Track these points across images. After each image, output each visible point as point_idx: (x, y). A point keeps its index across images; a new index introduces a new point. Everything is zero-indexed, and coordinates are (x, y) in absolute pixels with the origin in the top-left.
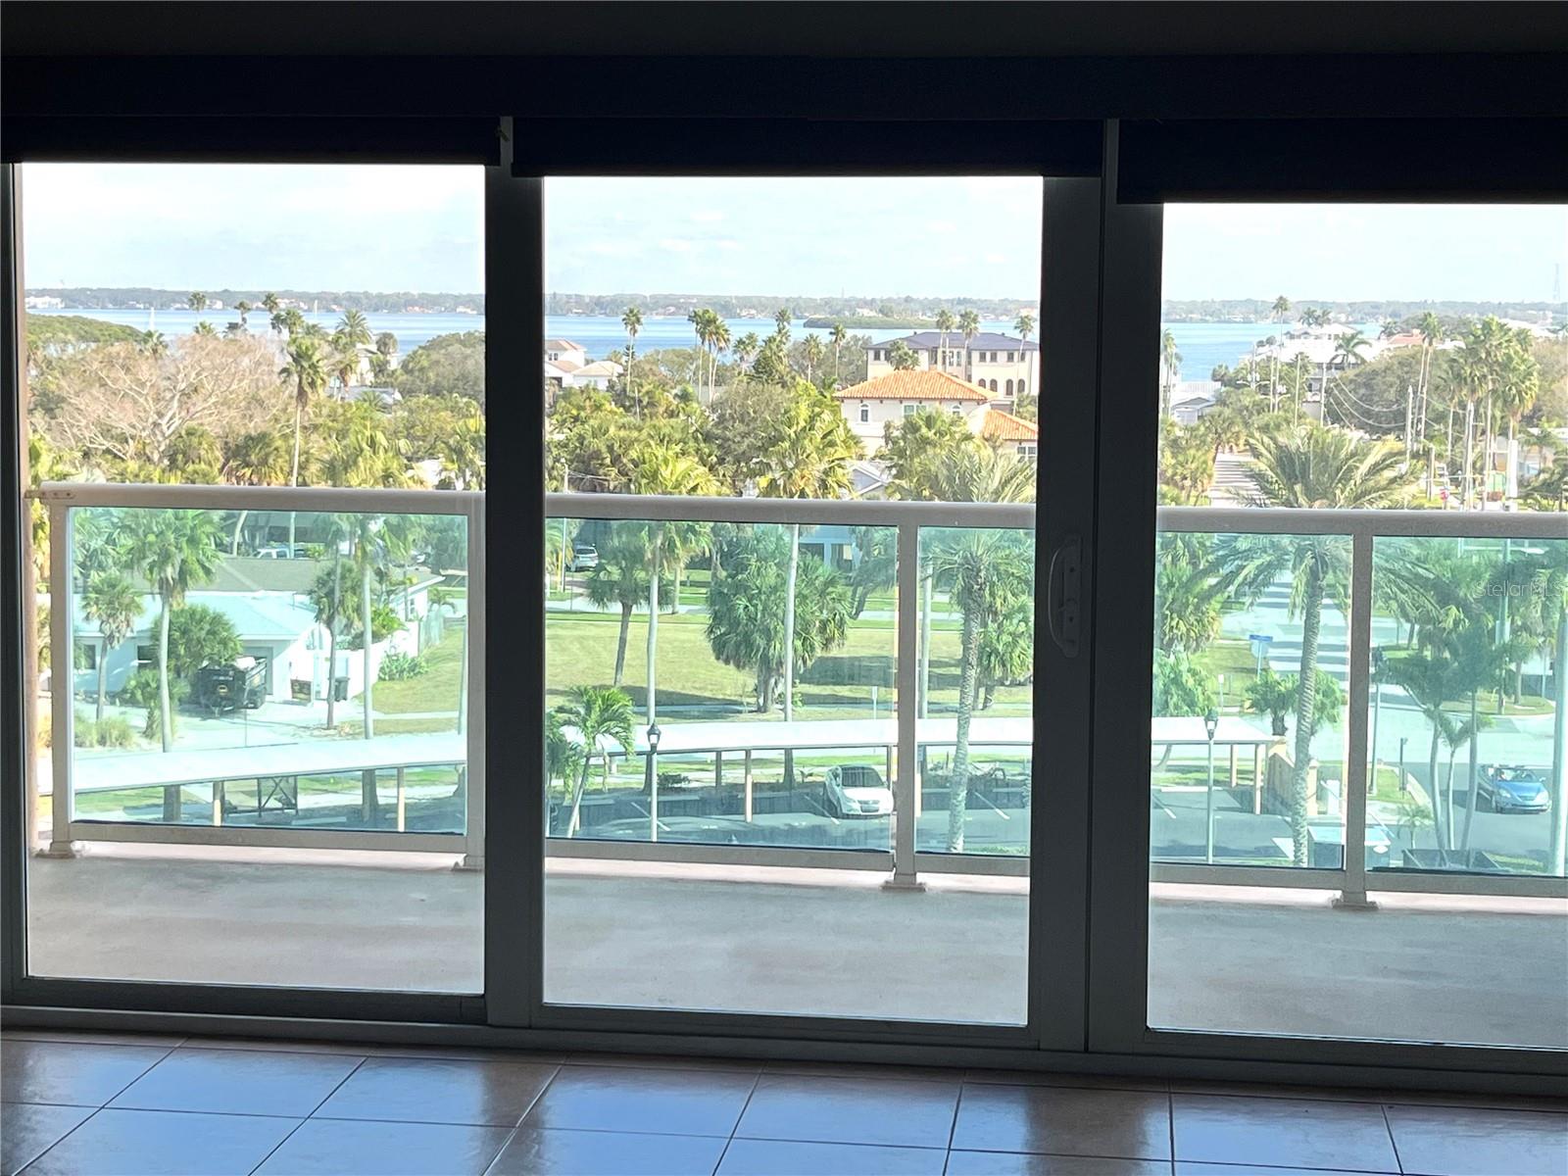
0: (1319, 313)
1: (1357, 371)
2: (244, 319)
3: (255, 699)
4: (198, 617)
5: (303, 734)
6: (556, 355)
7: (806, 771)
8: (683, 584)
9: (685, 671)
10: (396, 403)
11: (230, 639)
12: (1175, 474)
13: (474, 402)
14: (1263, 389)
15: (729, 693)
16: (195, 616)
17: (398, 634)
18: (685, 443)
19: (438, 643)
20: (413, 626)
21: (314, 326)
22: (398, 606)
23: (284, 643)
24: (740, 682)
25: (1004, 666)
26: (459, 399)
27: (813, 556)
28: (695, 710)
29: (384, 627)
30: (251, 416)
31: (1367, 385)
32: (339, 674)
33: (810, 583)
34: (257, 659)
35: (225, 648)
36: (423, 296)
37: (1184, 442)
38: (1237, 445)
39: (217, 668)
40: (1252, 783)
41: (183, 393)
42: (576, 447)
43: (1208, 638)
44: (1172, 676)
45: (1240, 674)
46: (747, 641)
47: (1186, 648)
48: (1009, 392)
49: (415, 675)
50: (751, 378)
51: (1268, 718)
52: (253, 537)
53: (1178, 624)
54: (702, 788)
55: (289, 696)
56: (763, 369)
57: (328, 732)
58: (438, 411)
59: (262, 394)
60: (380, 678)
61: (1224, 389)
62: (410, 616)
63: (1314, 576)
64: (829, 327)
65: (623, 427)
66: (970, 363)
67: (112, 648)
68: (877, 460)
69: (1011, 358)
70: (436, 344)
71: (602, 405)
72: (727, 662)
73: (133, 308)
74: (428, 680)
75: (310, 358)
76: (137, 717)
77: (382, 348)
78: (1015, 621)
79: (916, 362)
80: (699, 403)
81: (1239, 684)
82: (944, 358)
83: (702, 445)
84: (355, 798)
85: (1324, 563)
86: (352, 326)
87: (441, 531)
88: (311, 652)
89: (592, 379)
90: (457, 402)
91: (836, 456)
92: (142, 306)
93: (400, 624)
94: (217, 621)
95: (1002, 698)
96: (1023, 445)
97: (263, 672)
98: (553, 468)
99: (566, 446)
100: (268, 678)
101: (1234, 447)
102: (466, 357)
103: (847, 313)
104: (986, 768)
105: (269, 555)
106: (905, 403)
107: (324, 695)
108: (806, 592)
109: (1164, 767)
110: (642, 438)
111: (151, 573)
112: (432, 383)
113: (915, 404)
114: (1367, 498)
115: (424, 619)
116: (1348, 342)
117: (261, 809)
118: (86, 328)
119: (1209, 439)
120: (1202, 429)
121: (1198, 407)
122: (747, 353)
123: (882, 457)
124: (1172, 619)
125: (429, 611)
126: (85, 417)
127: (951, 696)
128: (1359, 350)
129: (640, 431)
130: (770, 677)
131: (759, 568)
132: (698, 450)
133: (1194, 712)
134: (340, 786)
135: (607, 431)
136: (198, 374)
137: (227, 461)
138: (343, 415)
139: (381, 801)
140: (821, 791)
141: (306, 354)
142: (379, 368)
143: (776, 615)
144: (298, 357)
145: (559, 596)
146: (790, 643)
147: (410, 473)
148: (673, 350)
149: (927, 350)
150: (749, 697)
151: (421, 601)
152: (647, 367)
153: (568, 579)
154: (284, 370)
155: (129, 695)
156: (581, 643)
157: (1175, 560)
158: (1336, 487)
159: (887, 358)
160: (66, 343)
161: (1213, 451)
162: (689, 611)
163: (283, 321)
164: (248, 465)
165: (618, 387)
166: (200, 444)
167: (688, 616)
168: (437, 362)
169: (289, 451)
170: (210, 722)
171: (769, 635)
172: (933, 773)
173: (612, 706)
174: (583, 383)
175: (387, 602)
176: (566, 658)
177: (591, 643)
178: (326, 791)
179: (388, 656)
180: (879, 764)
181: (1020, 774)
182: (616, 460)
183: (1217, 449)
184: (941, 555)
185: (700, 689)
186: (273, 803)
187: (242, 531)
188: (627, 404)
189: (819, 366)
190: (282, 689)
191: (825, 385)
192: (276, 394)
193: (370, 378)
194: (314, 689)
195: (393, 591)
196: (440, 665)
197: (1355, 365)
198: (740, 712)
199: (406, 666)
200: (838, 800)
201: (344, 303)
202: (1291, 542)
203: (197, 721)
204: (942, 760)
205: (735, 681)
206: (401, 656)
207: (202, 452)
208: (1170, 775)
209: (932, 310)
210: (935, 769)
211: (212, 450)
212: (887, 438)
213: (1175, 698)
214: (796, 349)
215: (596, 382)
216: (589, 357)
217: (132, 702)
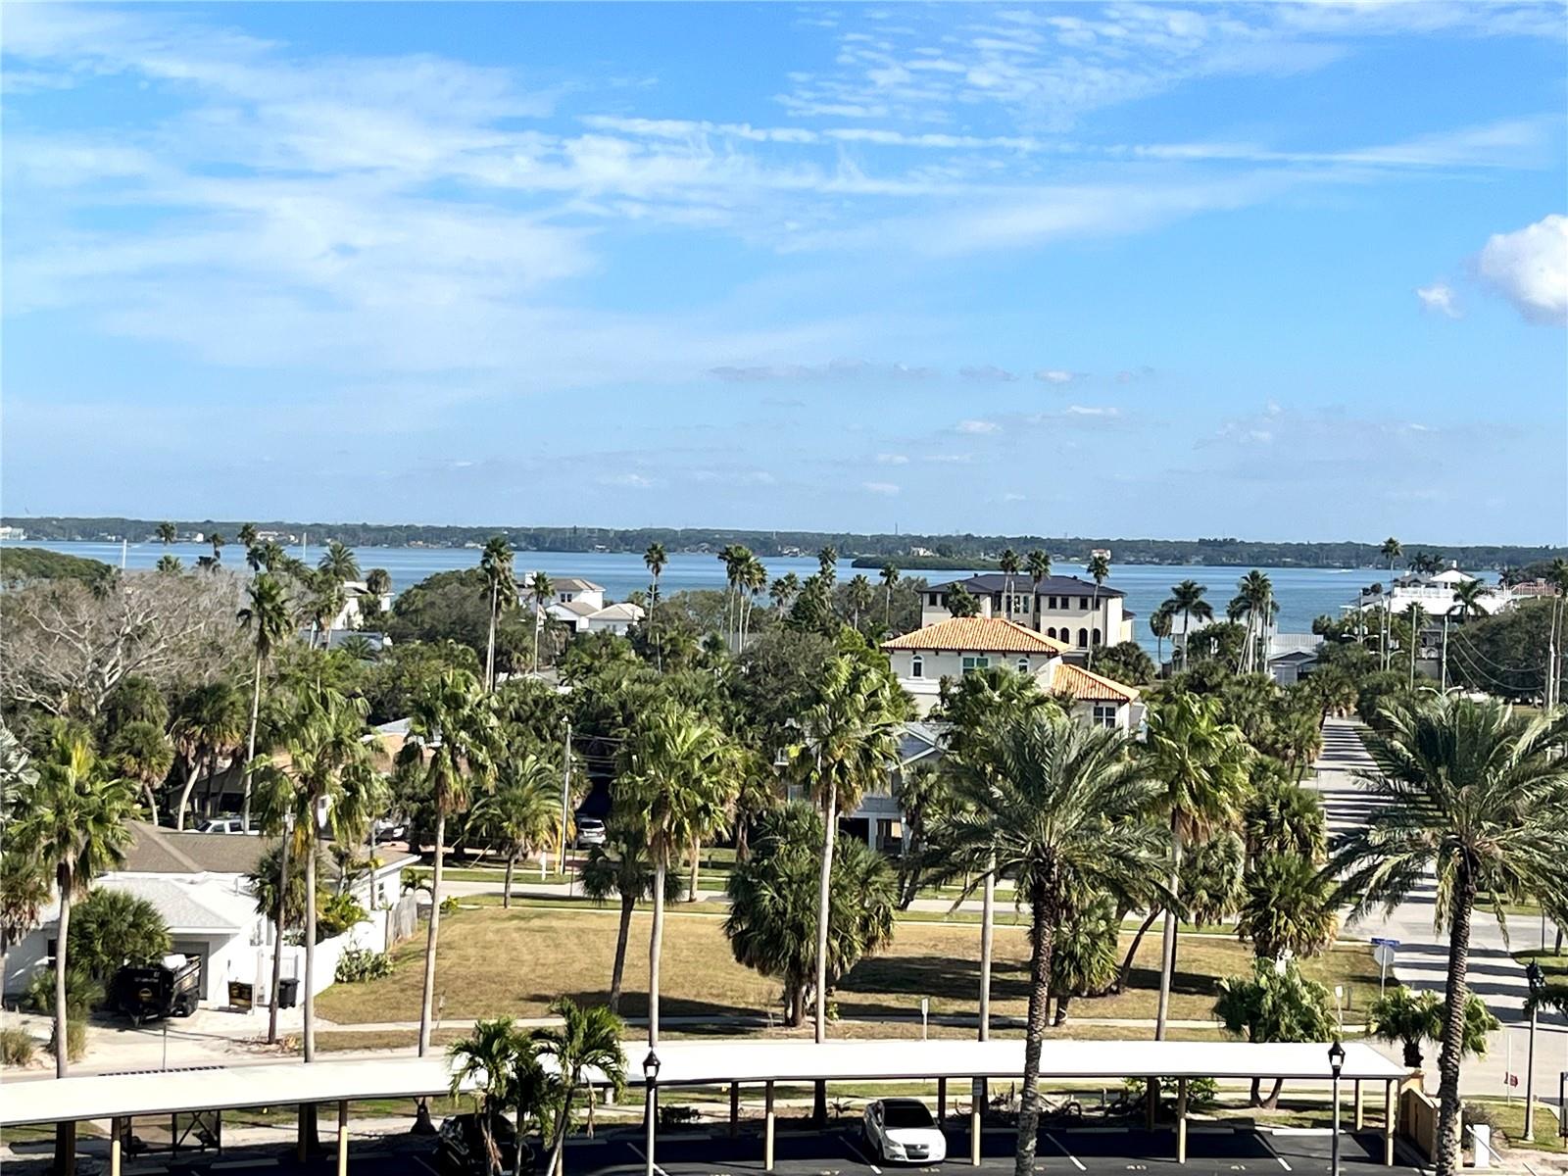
0: (1430, 558)
1: (1479, 624)
2: (217, 554)
3: (185, 1005)
4: (120, 905)
5: (238, 1049)
6: (569, 596)
7: (842, 1102)
8: (702, 865)
9: (699, 973)
10: (386, 649)
11: (158, 934)
12: (1276, 741)
13: (472, 650)
14: (1372, 644)
15: (751, 1002)
16: (117, 905)
17: (360, 927)
18: (709, 700)
19: (409, 936)
20: (379, 917)
21: (294, 562)
22: (361, 891)
23: (222, 939)
24: (765, 989)
25: (1081, 973)
26: (455, 646)
27: (853, 838)
28: (710, 1023)
29: (343, 918)
30: (206, 665)
31: (1490, 641)
32: (285, 974)
33: (850, 871)
34: (188, 956)
35: (152, 944)
36: (428, 529)
37: (1286, 705)
38: (1347, 709)
39: (140, 967)
40: (1382, 1125)
41: (129, 638)
42: (582, 703)
43: (1322, 942)
44: (1284, 991)
45: (1359, 984)
46: (775, 941)
47: (1296, 952)
48: (1083, 642)
49: (379, 976)
50: (789, 624)
51: (1400, 1045)
52: (203, 807)
53: (1286, 923)
54: (714, 1125)
55: (226, 1003)
56: (803, 615)
57: (268, 1047)
58: (428, 659)
59: (221, 641)
60: (337, 980)
61: (1326, 643)
62: (378, 903)
63: (1462, 877)
64: (880, 568)
65: (638, 680)
66: (1038, 609)
67: (13, 944)
68: (933, 721)
69: (1084, 605)
70: (432, 583)
71: (619, 653)
72: (750, 965)
73: (103, 540)
74: (394, 982)
75: (273, 598)
76: (40, 1028)
77: (374, 588)
78: (1093, 919)
79: (977, 609)
80: (729, 651)
81: (1360, 995)
82: (1009, 604)
83: (729, 702)
84: (287, 1133)
85: (1474, 863)
86: (336, 562)
87: (422, 801)
88: (255, 949)
89: (611, 624)
90: (452, 649)
91: (880, 722)
92: (114, 538)
93: (362, 914)
94: (143, 911)
95: (1078, 1012)
96: (1101, 705)
97: (196, 973)
98: (556, 727)
99: (572, 701)
100: (202, 979)
101: (1344, 711)
102: (465, 598)
103: (901, 553)
104: (1059, 1101)
105: (219, 830)
106: (965, 655)
107: (267, 1001)
108: (845, 882)
109: (1274, 1102)
110: (659, 693)
111: (46, 859)
112: (427, 626)
113: (976, 656)
114: (1526, 784)
115: (394, 908)
116: (1465, 592)
117: (175, 1147)
118: (47, 562)
119: (1315, 702)
120: (1307, 689)
121: (1298, 663)
122: (786, 596)
123: (938, 717)
124: (1279, 917)
125: (403, 895)
126: (12, 666)
127: (1018, 1009)
128: (1478, 601)
129: (657, 685)
130: (801, 985)
131: (790, 852)
132: (723, 708)
133: (1312, 1037)
134: (275, 1118)
135: (619, 684)
136: (147, 616)
137: (174, 718)
138: (315, 663)
139: (322, 1138)
140: (858, 1129)
141: (269, 594)
142: (369, 609)
143: (809, 909)
144: (262, 597)
145: (557, 880)
146: (823, 945)
147: (367, 738)
148: (703, 591)
149: (990, 595)
150: (775, 1006)
151: (393, 885)
152: (671, 611)
153: (569, 858)
154: (244, 612)
155: (31, 1001)
156: (579, 937)
157: (1282, 847)
158: (1488, 770)
159: (944, 604)
160: (14, 578)
161: (1320, 715)
162: (710, 899)
163: (261, 557)
164: (197, 722)
165: (639, 633)
166: (143, 697)
167: (709, 904)
168: (432, 604)
169: (248, 706)
170: (128, 1033)
171: (801, 933)
172: (994, 1108)
173: (601, 1029)
174: (600, 627)
175: (347, 888)
176: (561, 956)
177: (592, 937)
178: (256, 1125)
179: (347, 953)
180: (929, 1094)
181: (1098, 1109)
182: (629, 719)
183: (1324, 714)
184: (1005, 845)
185: (718, 996)
186: (191, 1140)
187: (191, 799)
188: (649, 652)
189: (867, 611)
190: (218, 993)
191: (873, 635)
192: (237, 640)
193: (359, 620)
194: (256, 993)
195: (354, 876)
196: (408, 963)
197: (1475, 618)
198: (765, 1025)
199: (368, 965)
200: (880, 1143)
201: (339, 536)
202: (1434, 836)
203: (113, 1032)
204: (1006, 1091)
205: (757, 988)
206: (363, 953)
207: (146, 707)
208: (1282, 1113)
209: (996, 550)
210: (998, 1102)
211: (157, 703)
212: (943, 696)
213: (1287, 1020)
214: (841, 592)
215: (614, 626)
216: (609, 599)
217: (34, 1009)
